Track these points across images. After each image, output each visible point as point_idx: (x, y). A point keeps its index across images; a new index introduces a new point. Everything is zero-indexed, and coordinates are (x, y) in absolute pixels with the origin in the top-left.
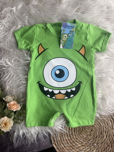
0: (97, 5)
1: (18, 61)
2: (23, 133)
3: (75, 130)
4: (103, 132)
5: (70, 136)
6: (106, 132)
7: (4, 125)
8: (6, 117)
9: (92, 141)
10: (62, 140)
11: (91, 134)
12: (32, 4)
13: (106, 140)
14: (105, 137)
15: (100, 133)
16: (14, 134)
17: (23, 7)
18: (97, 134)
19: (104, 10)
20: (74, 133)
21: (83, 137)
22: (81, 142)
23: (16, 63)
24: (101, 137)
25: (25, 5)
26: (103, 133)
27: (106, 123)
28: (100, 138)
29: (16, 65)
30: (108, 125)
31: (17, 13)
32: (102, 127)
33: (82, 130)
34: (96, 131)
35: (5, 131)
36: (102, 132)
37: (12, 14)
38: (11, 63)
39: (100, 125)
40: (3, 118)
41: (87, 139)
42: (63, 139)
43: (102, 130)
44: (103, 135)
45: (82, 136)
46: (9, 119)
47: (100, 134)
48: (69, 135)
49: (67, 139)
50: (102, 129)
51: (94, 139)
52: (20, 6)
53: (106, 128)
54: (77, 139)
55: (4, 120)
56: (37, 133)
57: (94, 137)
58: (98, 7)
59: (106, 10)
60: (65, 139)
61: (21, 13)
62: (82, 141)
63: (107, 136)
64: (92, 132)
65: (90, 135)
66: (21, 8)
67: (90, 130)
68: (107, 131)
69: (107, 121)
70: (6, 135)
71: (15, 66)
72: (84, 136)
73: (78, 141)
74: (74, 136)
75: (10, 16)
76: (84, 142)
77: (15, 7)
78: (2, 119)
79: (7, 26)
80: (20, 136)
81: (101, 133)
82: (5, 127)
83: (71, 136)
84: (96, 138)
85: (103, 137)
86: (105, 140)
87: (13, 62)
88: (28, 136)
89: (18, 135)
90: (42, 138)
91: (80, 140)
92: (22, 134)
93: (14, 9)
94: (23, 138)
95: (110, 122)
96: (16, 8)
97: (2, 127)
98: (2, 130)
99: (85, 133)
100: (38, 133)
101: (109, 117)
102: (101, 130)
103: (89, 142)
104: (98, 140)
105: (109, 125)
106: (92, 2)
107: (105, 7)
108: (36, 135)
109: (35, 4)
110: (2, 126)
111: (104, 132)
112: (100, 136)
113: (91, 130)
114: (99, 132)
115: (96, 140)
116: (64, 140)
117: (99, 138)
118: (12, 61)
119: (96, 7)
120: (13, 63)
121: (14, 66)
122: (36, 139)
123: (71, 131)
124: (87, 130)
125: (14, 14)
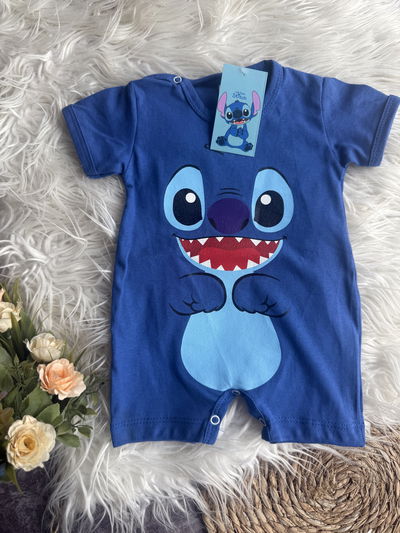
0: (342, 32)
1: (68, 243)
2: (97, 505)
3: (292, 486)
4: (395, 482)
5: (274, 510)
9: (356, 522)
11: (352, 496)
12: (110, 39)
15: (383, 486)
16: (65, 509)
17: (77, 51)
18: (373, 495)
19: (365, 49)
20: (286, 497)
21: (322, 507)
22: (316, 527)
23: (63, 249)
24: (388, 503)
25: (85, 42)
26: (395, 488)
28: (385, 506)
29: (60, 256)
31: (58, 73)
32: (389, 466)
33: (318, 483)
34: (368, 481)
36: (392, 484)
37: (42, 78)
38: (43, 250)
39: (379, 459)
41: (338, 516)
42: (249, 524)
43: (389, 476)
44: (395, 493)
45: (318, 505)
46: (39, 424)
47: (383, 490)
48: (270, 507)
49: (264, 520)
50: (388, 474)
51: (362, 512)
52: (67, 50)
54: (301, 517)
56: (148, 502)
57: (363, 504)
58: (346, 38)
59: (375, 45)
60: (256, 521)
61: (73, 72)
62: (318, 523)
65: (348, 498)
66: (71, 56)
67: (345, 482)
70: (34, 514)
71: (57, 262)
72: (326, 504)
73: (305, 524)
74: (290, 509)
75: (34, 84)
76: (329, 528)
77: (49, 54)
79: (23, 122)
80: (86, 516)
81: (387, 490)
82: (27, 454)
83: (279, 507)
84: (370, 510)
87: (52, 246)
88: (115, 514)
89: (78, 515)
90: (166, 520)
91: (311, 521)
93: (47, 57)
94: (96, 522)
96: (55, 57)
99: (330, 493)
100: (152, 501)
102: (385, 478)
103: (346, 526)
104: (379, 517)
106: (323, 21)
107: (370, 36)
108: (144, 511)
109: (122, 38)
110: (16, 450)
112: (382, 501)
113: (351, 482)
114: (379, 486)
115: (370, 517)
116: (252, 527)
117: (380, 506)
118: (48, 243)
119: (338, 38)
120: (52, 251)
121: (54, 262)
122: (146, 523)
123: (278, 489)
124: (334, 481)
125: (47, 78)
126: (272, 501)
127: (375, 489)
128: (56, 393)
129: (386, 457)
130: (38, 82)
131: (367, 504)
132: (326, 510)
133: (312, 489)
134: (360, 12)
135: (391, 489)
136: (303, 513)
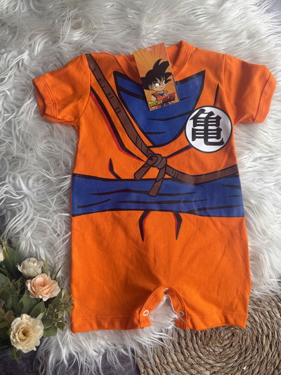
0: (225, 32)
1: (44, 181)
2: (70, 354)
3: (195, 338)
5: (183, 353)
6: (267, 336)
7: (22, 336)
8: (25, 316)
9: (236, 361)
10: (164, 363)
11: (234, 344)
12: (65, 40)
13: (270, 355)
14: (267, 348)
15: (254, 338)
16: (48, 358)
17: (45, 49)
18: (247, 344)
19: (241, 44)
20: (190, 345)
21: (214, 351)
22: (209, 364)
23: (41, 186)
24: (258, 349)
25: (50, 43)
26: (262, 339)
27: (267, 313)
28: (255, 351)
29: (39, 190)
30: (272, 318)
31: (33, 65)
32: (258, 325)
33: (211, 336)
34: (245, 334)
35: (24, 352)
36: (260, 337)
37: (22, 69)
38: (27, 185)
39: (252, 320)
40: (19, 319)
41: (224, 357)
43: (258, 332)
44: (262, 343)
45: (211, 350)
46: (32, 319)
47: (254, 341)
49: (176, 359)
50: (257, 330)
51: (240, 355)
52: (38, 48)
53: (267, 325)
54: (200, 358)
55: (20, 324)
56: (103, 351)
57: (241, 349)
58: (227, 37)
59: (247, 41)
60: (170, 360)
61: (43, 64)
62: (211, 362)
63: (271, 345)
64: (236, 339)
65: (231, 346)
66: (41, 52)
67: (229, 335)
68: (270, 333)
69: (270, 309)
70: (28, 361)
71: (37, 194)
72: (216, 349)
73: (202, 362)
74: (193, 353)
75: (18, 73)
76: (218, 365)
77: (27, 52)
78: (15, 320)
79: (11, 99)
80: (63, 361)
81: (257, 340)
82: (25, 340)
83: (185, 351)
84: (246, 353)
85: (263, 348)
86: (267, 355)
87: (34, 183)
88: (81, 359)
89: (57, 362)
90: (116, 363)
91: (206, 360)
92: (68, 356)
93: (25, 56)
94: (69, 365)
95: (277, 311)
96: (31, 54)
97: (18, 340)
98: (19, 347)
99: (219, 342)
100: (106, 350)
101: (274, 300)
102: (256, 333)
103: (230, 364)
104: (251, 358)
105: (275, 319)
106: (213, 25)
107: (244, 34)
108: (101, 357)
109: (76, 39)
110: (17, 337)
111: (264, 337)
112: (254, 348)
113: (233, 335)
114: (251, 338)
115: (245, 357)
116: (168, 364)
117: (252, 351)
118: (31, 182)
119: (223, 36)
120: (34, 187)
121: (35, 194)
122: (102, 365)
123: (185, 340)
124: (222, 335)
125: (25, 69)
126: (181, 348)
127: (249, 339)
128: (41, 297)
129: (257, 319)
130: (20, 71)
131: (244, 349)
132: (217, 353)
133: (208, 339)
134: (237, 18)
135: (260, 340)
136: (201, 355)
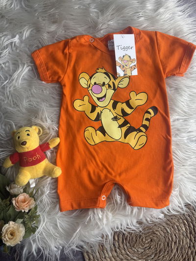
2: (38, 248)
3: (125, 241)
4: (172, 242)
5: (116, 251)
6: (175, 243)
7: (10, 236)
9: (152, 258)
10: (102, 257)
11: (152, 247)
13: (176, 256)
14: (175, 251)
15: (166, 244)
17: (31, 36)
18: (161, 247)
20: (122, 246)
21: (138, 251)
22: (134, 260)
24: (168, 251)
25: (35, 31)
26: (171, 245)
27: (176, 227)
28: (166, 253)
30: (179, 231)
31: (22, 47)
32: (170, 235)
33: (136, 240)
34: (159, 241)
36: (170, 243)
37: (14, 49)
39: (165, 231)
41: (145, 256)
42: (104, 257)
43: (169, 240)
44: (171, 247)
45: (136, 250)
47: (166, 245)
48: (114, 250)
50: (169, 238)
51: (156, 254)
52: (26, 34)
53: (175, 235)
54: (128, 255)
56: (61, 248)
57: (156, 251)
60: (107, 255)
61: (30, 46)
62: (135, 258)
63: (177, 249)
64: (153, 244)
65: (150, 248)
66: (28, 38)
67: (149, 240)
68: (178, 241)
69: (178, 225)
72: (139, 250)
73: (129, 258)
74: (123, 251)
75: (11, 51)
77: (17, 36)
81: (168, 245)
83: (118, 250)
84: (159, 254)
85: (172, 251)
86: (174, 255)
88: (46, 252)
89: (29, 253)
90: (70, 254)
91: (132, 257)
93: (16, 39)
94: (37, 256)
95: (183, 226)
96: (21, 38)
99: (141, 245)
100: (63, 247)
101: (181, 218)
102: (167, 240)
103: (148, 260)
104: (163, 257)
105: (182, 231)
108: (60, 251)
112: (165, 250)
113: (151, 241)
114: (164, 243)
115: (159, 257)
116: (105, 258)
117: (164, 252)
122: (60, 257)
123: (118, 242)
124: (144, 240)
125: (16, 49)
126: (115, 247)
127: (162, 244)
129: (169, 231)
131: (158, 251)
132: (139, 252)
133: (134, 243)
135: (170, 245)
136: (129, 253)
